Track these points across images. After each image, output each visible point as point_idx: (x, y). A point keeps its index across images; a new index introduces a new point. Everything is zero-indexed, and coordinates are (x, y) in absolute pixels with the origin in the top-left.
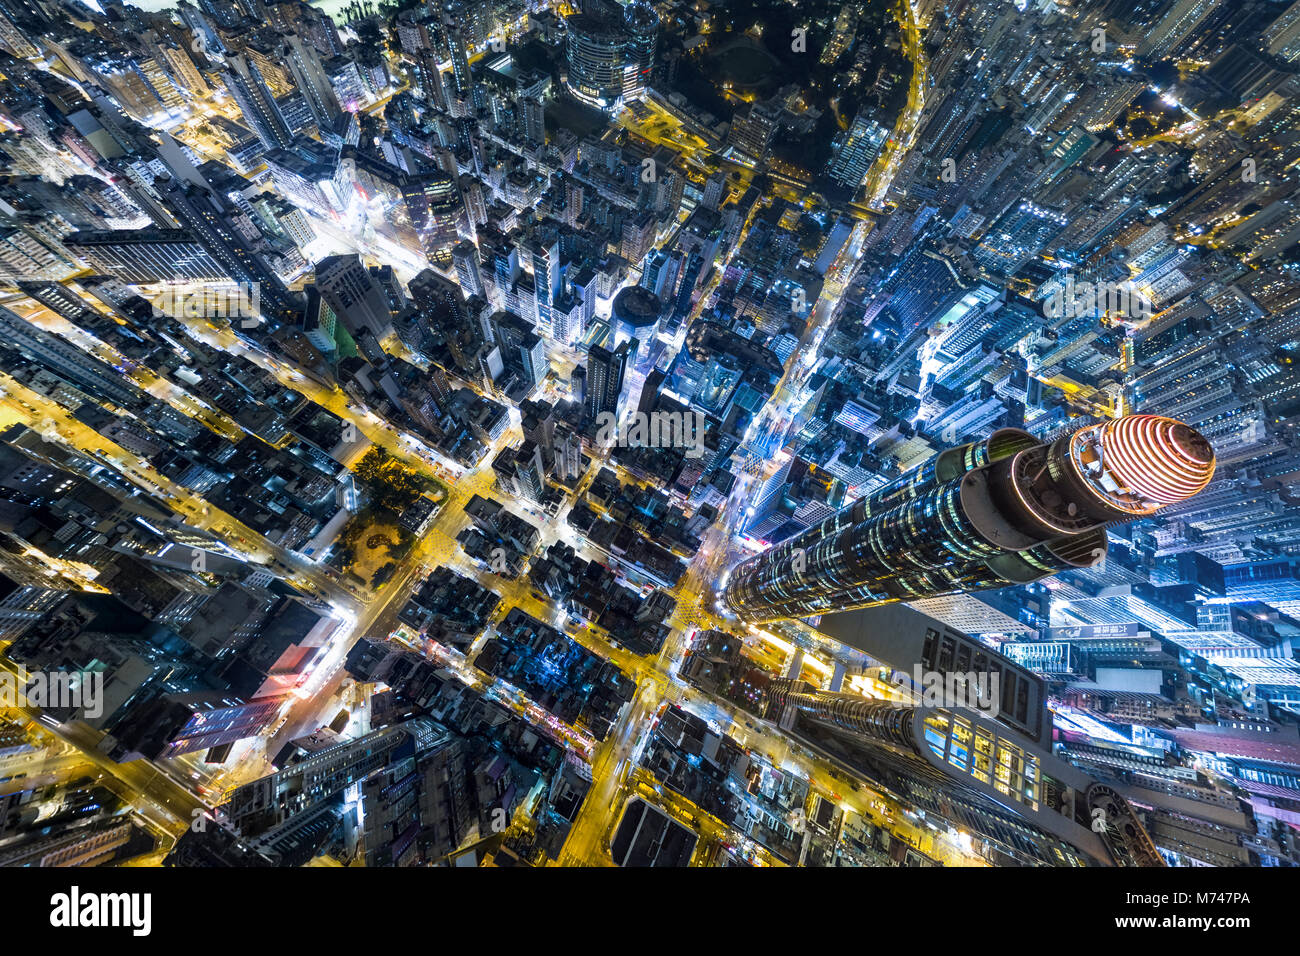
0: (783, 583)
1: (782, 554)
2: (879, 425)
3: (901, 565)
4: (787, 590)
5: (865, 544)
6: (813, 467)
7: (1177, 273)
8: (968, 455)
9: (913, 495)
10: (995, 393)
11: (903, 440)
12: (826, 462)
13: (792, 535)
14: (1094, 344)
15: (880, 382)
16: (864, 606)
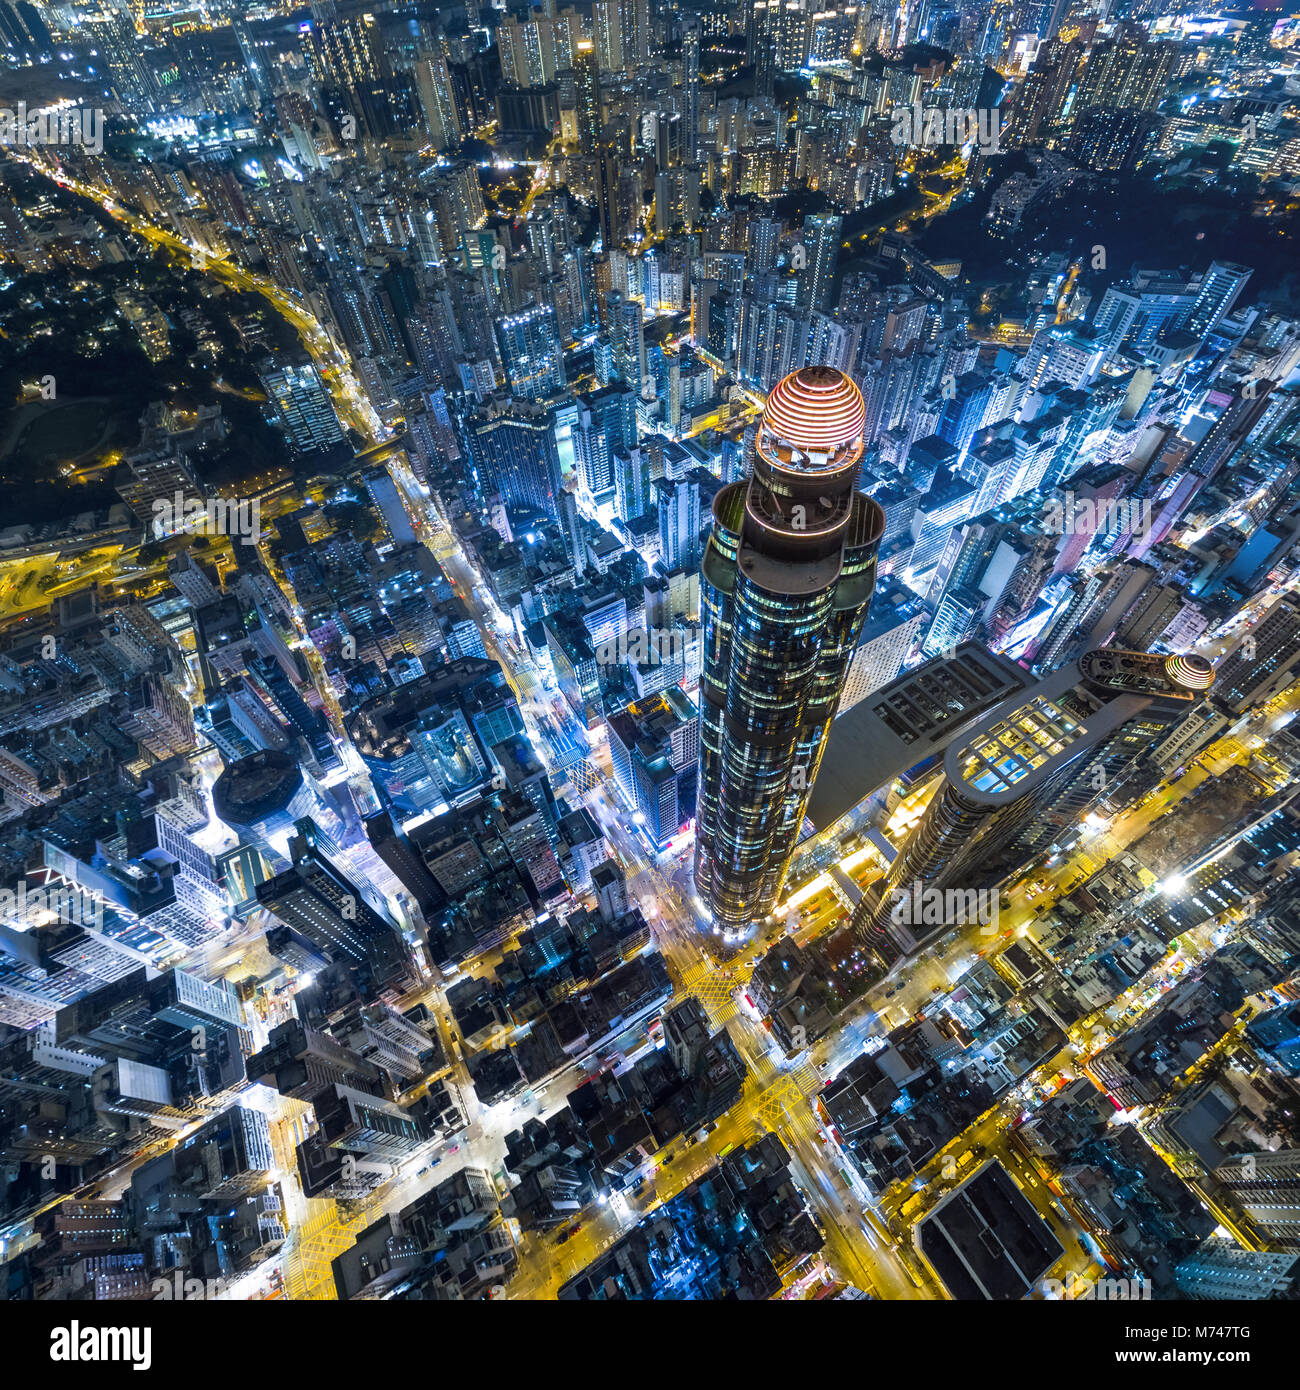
0: (745, 837)
1: (712, 814)
2: (632, 606)
3: (795, 691)
4: (756, 837)
5: (752, 712)
6: (632, 707)
7: (665, 277)
8: (720, 548)
9: (729, 627)
10: (673, 482)
11: (665, 596)
12: (635, 690)
13: (695, 787)
14: (683, 374)
15: (585, 572)
16: (818, 760)
